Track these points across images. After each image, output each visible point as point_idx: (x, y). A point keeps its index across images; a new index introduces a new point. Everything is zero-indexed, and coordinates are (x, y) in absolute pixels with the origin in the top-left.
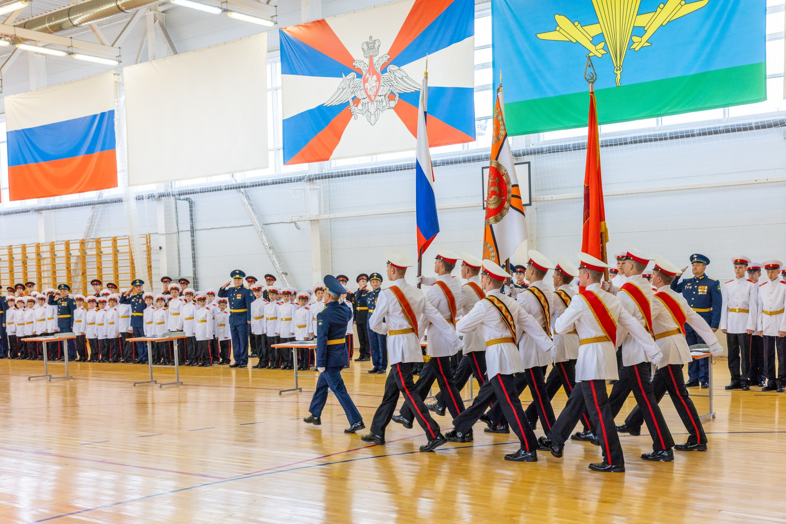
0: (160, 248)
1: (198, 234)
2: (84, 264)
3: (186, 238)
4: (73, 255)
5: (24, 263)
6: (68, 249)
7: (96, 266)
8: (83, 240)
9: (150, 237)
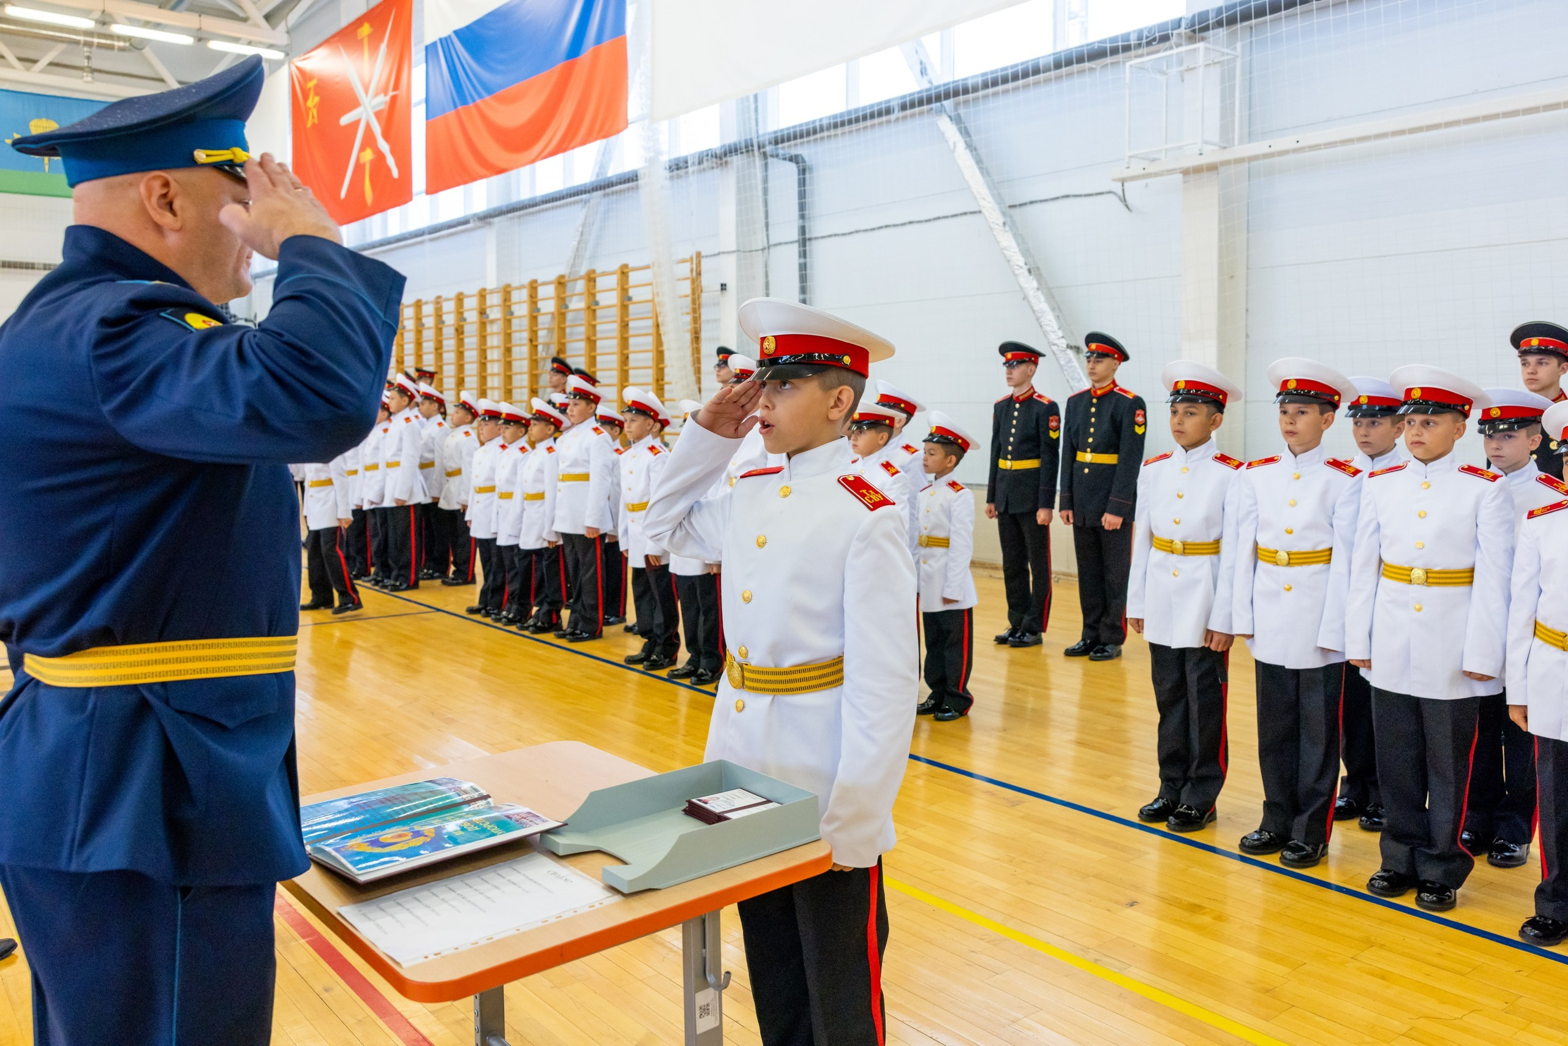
0: (723, 287)
1: (817, 249)
2: (562, 330)
3: (787, 260)
4: (542, 311)
5: (459, 331)
6: (533, 298)
7: (583, 337)
8: (562, 277)
9: (699, 264)
